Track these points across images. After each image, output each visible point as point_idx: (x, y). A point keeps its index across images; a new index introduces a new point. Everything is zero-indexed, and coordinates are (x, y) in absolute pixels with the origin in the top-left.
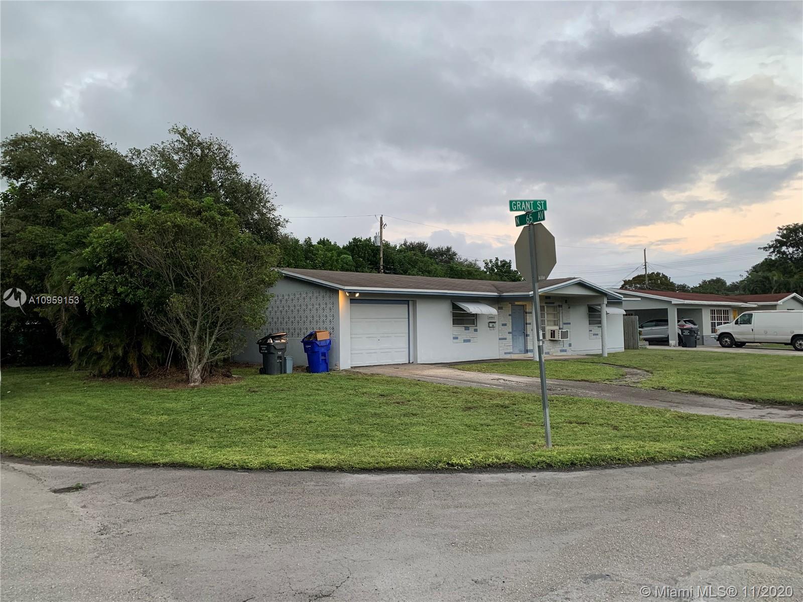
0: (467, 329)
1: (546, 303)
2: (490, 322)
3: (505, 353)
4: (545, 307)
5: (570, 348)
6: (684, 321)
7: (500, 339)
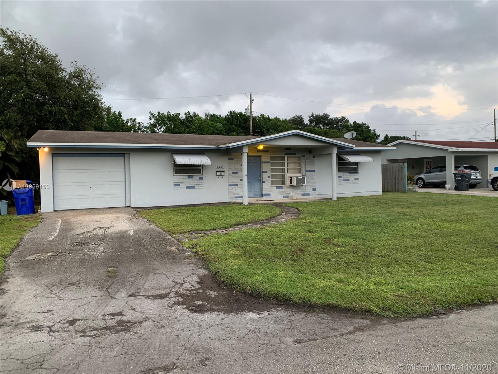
0: (190, 177)
1: (286, 154)
2: (217, 171)
3: (236, 197)
4: (286, 158)
5: (315, 192)
6: (464, 167)
7: (230, 185)
